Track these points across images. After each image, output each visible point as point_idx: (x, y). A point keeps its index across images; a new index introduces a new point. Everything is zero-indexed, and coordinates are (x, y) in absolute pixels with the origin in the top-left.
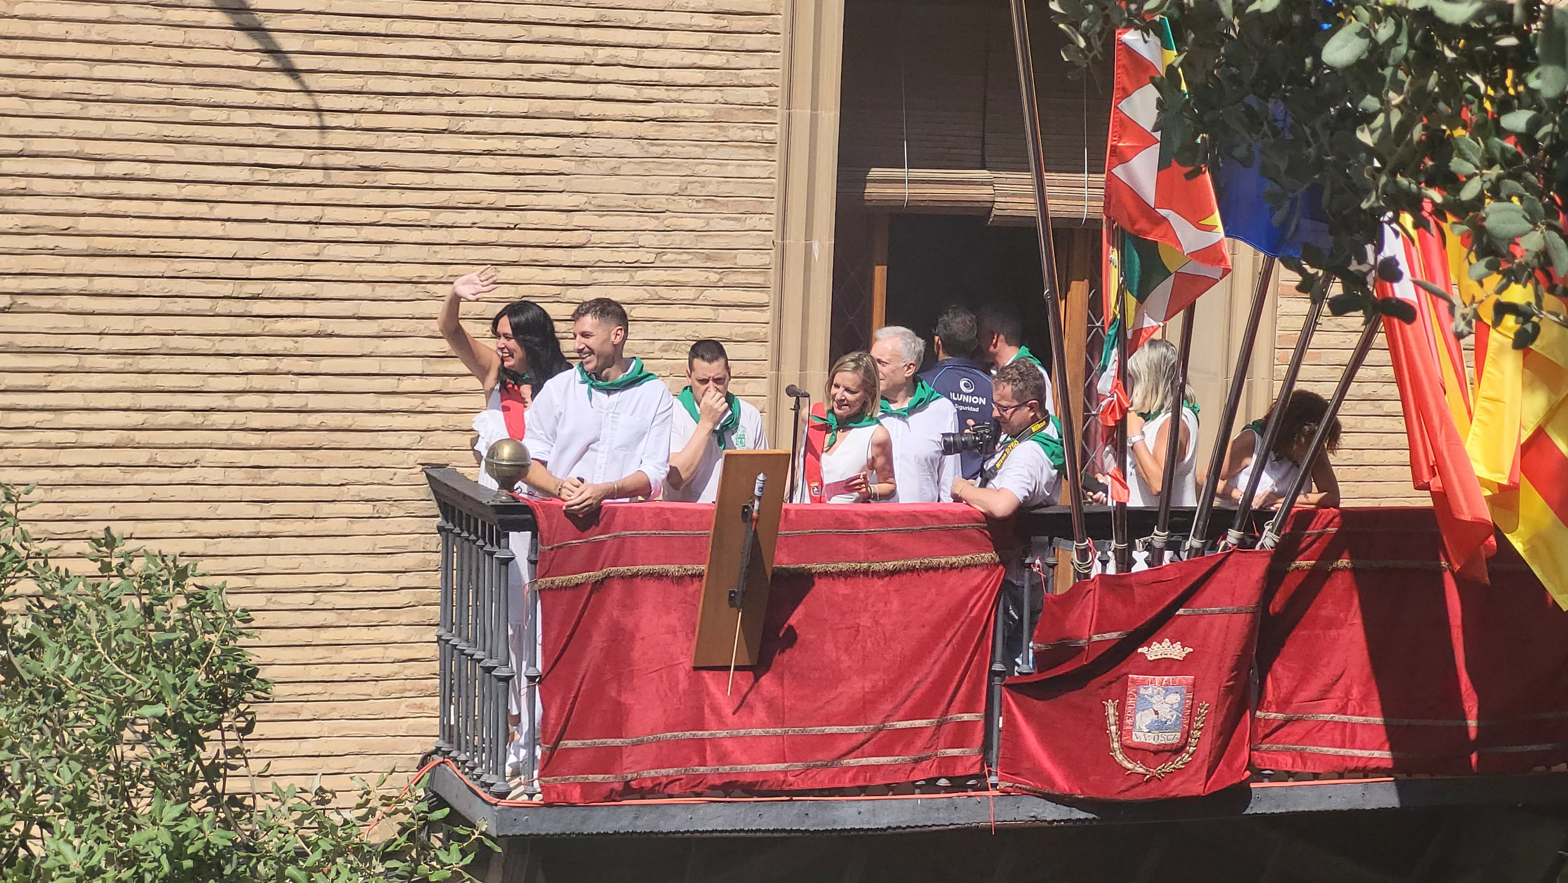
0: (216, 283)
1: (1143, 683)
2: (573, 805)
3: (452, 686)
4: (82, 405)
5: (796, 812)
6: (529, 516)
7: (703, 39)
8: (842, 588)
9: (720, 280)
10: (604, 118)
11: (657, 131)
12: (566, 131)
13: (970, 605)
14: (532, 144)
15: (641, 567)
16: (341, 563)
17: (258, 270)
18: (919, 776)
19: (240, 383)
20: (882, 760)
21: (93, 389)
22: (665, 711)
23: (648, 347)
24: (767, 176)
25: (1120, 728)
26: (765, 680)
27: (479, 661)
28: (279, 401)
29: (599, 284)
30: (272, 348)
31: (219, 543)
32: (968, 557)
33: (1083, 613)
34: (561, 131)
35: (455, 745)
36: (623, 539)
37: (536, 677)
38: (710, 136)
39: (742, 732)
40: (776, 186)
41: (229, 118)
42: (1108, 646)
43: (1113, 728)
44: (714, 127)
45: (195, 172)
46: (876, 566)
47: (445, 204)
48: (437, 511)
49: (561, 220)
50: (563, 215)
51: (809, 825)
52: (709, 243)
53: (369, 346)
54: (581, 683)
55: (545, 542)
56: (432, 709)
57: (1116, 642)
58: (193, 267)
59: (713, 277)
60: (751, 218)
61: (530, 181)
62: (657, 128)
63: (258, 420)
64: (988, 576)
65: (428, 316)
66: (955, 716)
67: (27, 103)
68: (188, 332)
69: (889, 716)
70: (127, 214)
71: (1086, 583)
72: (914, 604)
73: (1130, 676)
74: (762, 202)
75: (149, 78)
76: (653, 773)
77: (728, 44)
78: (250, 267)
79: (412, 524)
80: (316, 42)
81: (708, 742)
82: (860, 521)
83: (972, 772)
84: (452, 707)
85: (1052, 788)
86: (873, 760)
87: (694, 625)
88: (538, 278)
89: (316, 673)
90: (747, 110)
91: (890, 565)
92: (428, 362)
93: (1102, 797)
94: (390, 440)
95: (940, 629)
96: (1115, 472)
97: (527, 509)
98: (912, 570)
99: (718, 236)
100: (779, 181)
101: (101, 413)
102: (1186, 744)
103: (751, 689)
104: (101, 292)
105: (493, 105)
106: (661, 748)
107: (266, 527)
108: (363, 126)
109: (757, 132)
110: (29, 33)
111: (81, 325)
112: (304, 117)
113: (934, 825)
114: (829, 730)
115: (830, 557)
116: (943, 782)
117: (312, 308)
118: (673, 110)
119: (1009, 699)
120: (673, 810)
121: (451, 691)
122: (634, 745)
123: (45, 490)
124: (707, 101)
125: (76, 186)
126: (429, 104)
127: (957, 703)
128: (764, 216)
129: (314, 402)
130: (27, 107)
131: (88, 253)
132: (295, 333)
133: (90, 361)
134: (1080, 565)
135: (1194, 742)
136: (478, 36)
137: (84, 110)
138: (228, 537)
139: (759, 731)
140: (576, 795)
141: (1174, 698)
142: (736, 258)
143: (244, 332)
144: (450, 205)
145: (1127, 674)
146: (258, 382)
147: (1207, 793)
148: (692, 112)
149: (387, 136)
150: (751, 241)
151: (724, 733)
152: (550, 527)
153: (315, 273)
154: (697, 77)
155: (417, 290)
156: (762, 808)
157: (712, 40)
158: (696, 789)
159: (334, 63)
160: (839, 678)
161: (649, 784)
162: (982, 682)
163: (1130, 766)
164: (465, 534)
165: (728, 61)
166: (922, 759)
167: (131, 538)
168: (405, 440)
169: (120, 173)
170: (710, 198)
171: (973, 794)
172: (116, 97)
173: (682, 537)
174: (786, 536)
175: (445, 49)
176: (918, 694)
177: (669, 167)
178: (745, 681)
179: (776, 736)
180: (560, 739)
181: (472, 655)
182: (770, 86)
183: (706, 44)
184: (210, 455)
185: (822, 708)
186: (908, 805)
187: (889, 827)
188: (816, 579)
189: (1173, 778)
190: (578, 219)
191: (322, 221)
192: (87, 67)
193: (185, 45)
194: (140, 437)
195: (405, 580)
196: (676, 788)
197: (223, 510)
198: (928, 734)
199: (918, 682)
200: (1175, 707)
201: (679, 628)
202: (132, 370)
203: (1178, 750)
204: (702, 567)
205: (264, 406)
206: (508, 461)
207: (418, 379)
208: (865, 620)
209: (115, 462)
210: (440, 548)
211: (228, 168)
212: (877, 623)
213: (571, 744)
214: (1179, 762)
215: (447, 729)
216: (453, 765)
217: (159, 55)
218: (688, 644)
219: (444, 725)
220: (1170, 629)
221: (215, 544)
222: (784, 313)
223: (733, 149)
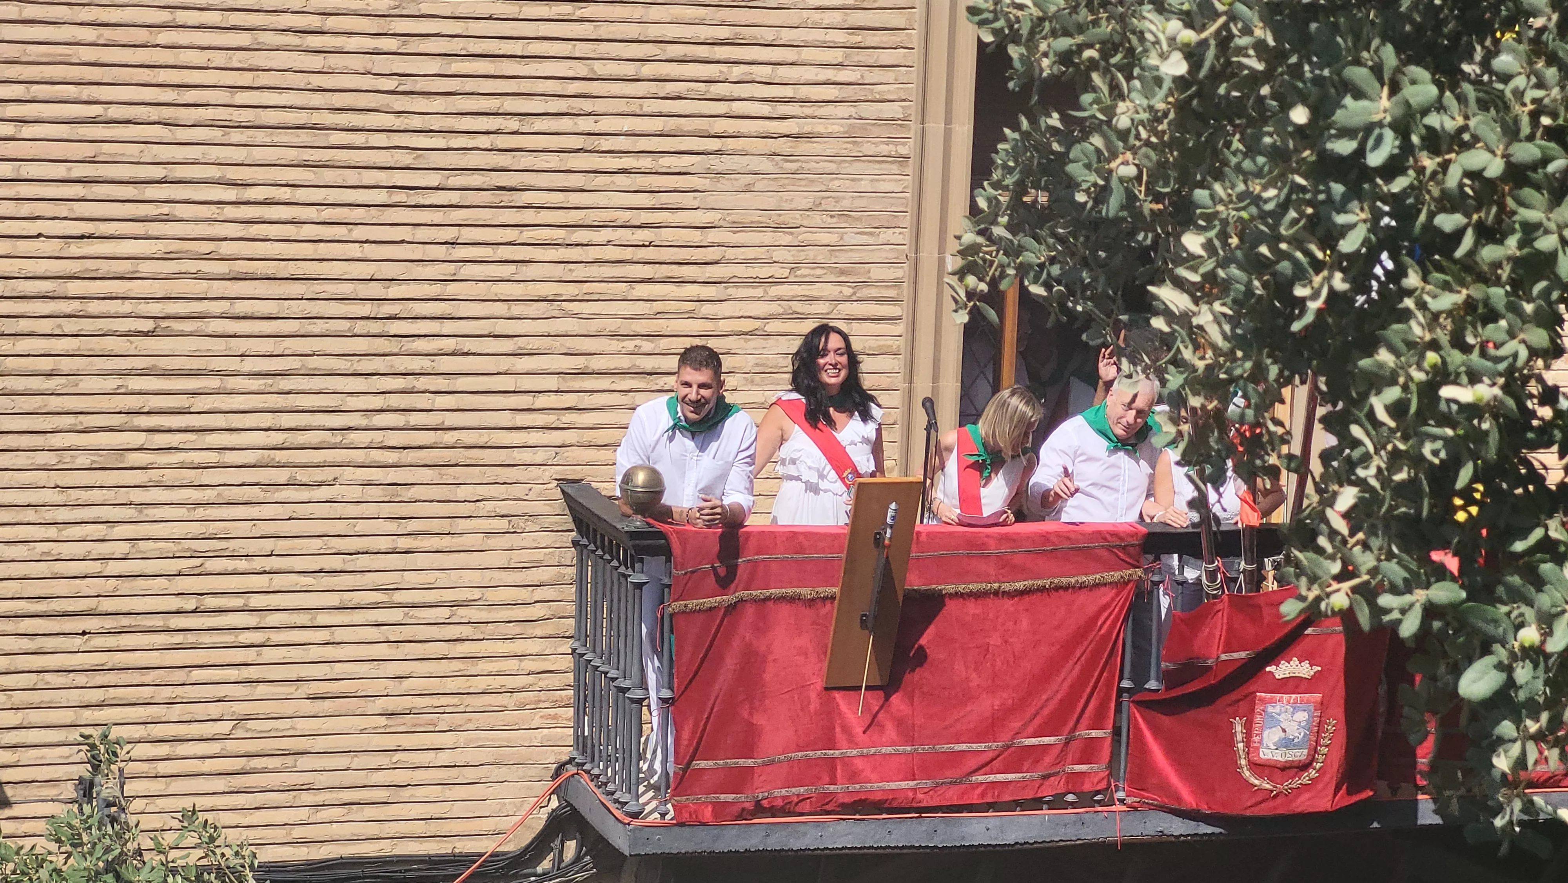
0: (355, 304)
1: (1272, 701)
2: (705, 824)
3: (586, 696)
4: (223, 425)
5: (924, 829)
6: (663, 541)
7: (837, 55)
8: (972, 608)
9: (854, 294)
10: (739, 134)
11: (791, 147)
12: (701, 148)
13: (1099, 623)
14: (667, 162)
15: (774, 592)
16: (475, 577)
17: (395, 291)
18: (1047, 793)
19: (377, 402)
20: (1011, 777)
21: (234, 410)
22: (796, 731)
24: (900, 190)
25: (1248, 744)
26: (895, 699)
27: (614, 679)
28: (415, 419)
29: (735, 299)
30: (409, 368)
31: (357, 560)
32: (1098, 576)
33: (1211, 635)
34: (696, 148)
35: (589, 759)
36: (756, 562)
38: (844, 151)
39: (873, 750)
40: (910, 199)
41: (367, 142)
42: (1238, 664)
43: (1241, 745)
44: (847, 142)
45: (334, 195)
46: (1006, 587)
47: (580, 223)
48: (572, 526)
49: (695, 236)
50: (698, 232)
51: (938, 841)
52: (843, 257)
53: (505, 364)
54: (714, 704)
55: (679, 567)
56: (566, 720)
57: (1244, 661)
58: (332, 289)
59: (847, 291)
60: (885, 232)
61: (665, 198)
62: (790, 144)
63: (395, 438)
64: (1117, 595)
65: (564, 333)
66: (1083, 732)
67: (170, 130)
68: (328, 352)
69: (1018, 733)
70: (268, 237)
71: (1215, 604)
72: (1043, 623)
73: (1258, 694)
74: (895, 216)
75: (289, 104)
76: (784, 792)
77: (862, 59)
78: (388, 288)
79: (547, 539)
80: (453, 65)
81: (838, 761)
82: (991, 542)
83: (1099, 788)
84: (586, 718)
85: (1179, 804)
86: (1000, 777)
87: (827, 647)
88: (673, 294)
89: (452, 685)
90: (880, 125)
91: (1020, 585)
92: (563, 378)
93: (1228, 812)
94: (526, 456)
95: (1068, 648)
96: (1246, 495)
97: (660, 536)
98: (1042, 590)
99: (851, 250)
100: (913, 195)
101: (243, 433)
102: (1313, 759)
103: (881, 707)
104: (242, 314)
105: (627, 124)
106: (792, 767)
107: (404, 543)
108: (499, 147)
109: (891, 147)
110: (171, 62)
112: (441, 139)
113: (1061, 840)
114: (958, 747)
115: (961, 577)
116: (1070, 798)
117: (449, 327)
118: (807, 126)
119: (1137, 715)
120: (802, 828)
121: (586, 701)
122: (765, 764)
123: (186, 509)
124: (842, 116)
125: (218, 211)
126: (565, 124)
127: (1084, 721)
128: (898, 230)
129: (451, 419)
130: (170, 134)
131: (231, 277)
132: (431, 352)
133: (232, 383)
134: (1209, 586)
135: (1321, 758)
136: (613, 55)
137: (226, 137)
138: (367, 553)
139: (890, 750)
140: (707, 814)
141: (1302, 716)
142: (869, 272)
143: (382, 352)
144: (585, 224)
145: (1254, 693)
146: (395, 401)
147: (1334, 809)
148: (826, 128)
149: (523, 156)
150: (884, 255)
151: (855, 752)
152: (684, 552)
153: (451, 293)
154: (831, 92)
155: (552, 308)
156: (891, 826)
157: (847, 56)
158: (827, 807)
159: (470, 85)
160: (967, 697)
161: (779, 803)
162: (1110, 699)
163: (1257, 782)
164: (600, 552)
165: (862, 76)
166: (1048, 776)
167: (271, 555)
168: (540, 456)
169: (261, 198)
170: (844, 214)
171: (1100, 809)
172: (257, 123)
173: (812, 560)
174: (918, 559)
175: (581, 69)
176: (1046, 711)
177: (803, 183)
178: (876, 700)
179: (905, 753)
180: (692, 759)
181: (606, 673)
182: (904, 100)
183: (840, 60)
184: (348, 473)
185: (951, 726)
186: (1036, 821)
187: (1017, 843)
188: (947, 601)
189: (1299, 795)
190: (713, 236)
191: (458, 241)
192: (228, 94)
193: (325, 70)
194: (280, 456)
195: (540, 594)
196: (806, 807)
197: (362, 526)
198: (1055, 751)
199: (1047, 700)
200: (1303, 724)
201: (811, 649)
202: (272, 391)
203: (1304, 767)
204: (835, 590)
205: (401, 424)
206: (642, 487)
207: (553, 396)
208: (995, 640)
209: (256, 481)
210: (575, 562)
211: (367, 190)
212: (1006, 642)
213: (703, 764)
214: (1305, 778)
215: (581, 739)
216: (586, 776)
217: (299, 80)
218: (819, 665)
219: (578, 736)
220: (1298, 648)
221: (353, 560)
222: (917, 326)
223: (866, 164)
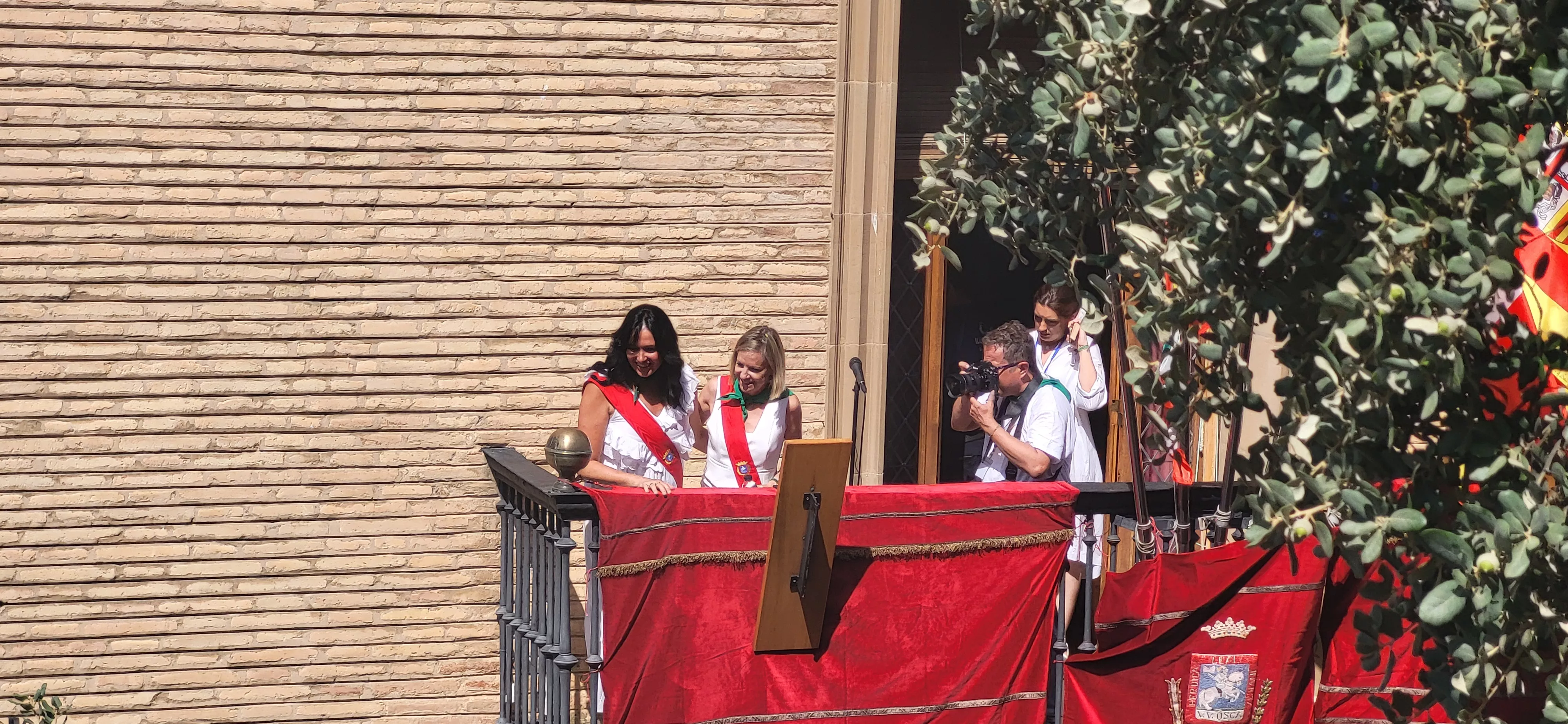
1: (1207, 661)
3: (512, 662)
4: (141, 391)
6: (590, 505)
7: (759, 13)
8: (903, 570)
9: (779, 254)
10: (661, 93)
11: (714, 105)
12: (623, 108)
13: (1032, 584)
14: (588, 121)
15: (703, 554)
16: (399, 543)
17: (315, 254)
19: (297, 367)
21: (152, 376)
22: (727, 696)
23: (706, 323)
24: (824, 148)
25: (1183, 704)
26: (824, 661)
27: (541, 645)
28: (336, 384)
29: (658, 260)
30: (329, 332)
31: (279, 526)
32: (1030, 537)
33: (1145, 591)
34: (617, 107)
36: (685, 526)
37: (598, 664)
38: (767, 110)
39: (805, 714)
40: (835, 158)
41: (285, 103)
42: (1172, 624)
43: (1176, 706)
44: (770, 101)
45: (251, 157)
46: (938, 548)
47: (501, 184)
48: (496, 491)
49: (618, 197)
50: (620, 193)
52: (767, 217)
53: (427, 327)
54: (644, 668)
55: (606, 529)
56: (493, 686)
57: (1179, 620)
58: (249, 252)
59: (772, 251)
60: (809, 191)
61: (586, 158)
62: (712, 103)
63: (316, 404)
65: (485, 296)
66: (1017, 695)
67: (84, 93)
68: (247, 317)
69: (952, 695)
70: (184, 201)
71: (1148, 563)
72: (976, 584)
73: (1193, 653)
74: (820, 174)
75: (205, 65)
77: (785, 16)
78: (307, 251)
79: (470, 504)
80: (371, 25)
82: (921, 503)
84: (513, 685)
87: (757, 611)
88: (595, 256)
89: (377, 653)
90: (803, 83)
91: (951, 546)
92: (486, 342)
94: (449, 421)
95: (1001, 608)
97: (588, 499)
98: (974, 550)
100: (837, 153)
101: (161, 399)
102: (1250, 720)
103: (812, 671)
104: (159, 279)
105: (549, 83)
107: (326, 509)
108: (419, 107)
109: (815, 105)
110: (85, 23)
111: (139, 313)
112: (359, 100)
114: (891, 710)
115: (893, 539)
117: (369, 290)
118: (730, 84)
119: (1071, 676)
121: (512, 667)
123: (105, 476)
124: (764, 74)
125: (133, 174)
126: (485, 84)
127: (1019, 682)
128: (822, 189)
129: (373, 384)
130: (83, 96)
131: (146, 240)
132: (352, 316)
133: (149, 348)
134: (1142, 544)
135: (1257, 719)
136: (533, 14)
137: (141, 98)
138: (289, 519)
139: (822, 714)
141: (1237, 676)
142: (794, 231)
143: (302, 316)
144: (506, 184)
145: (1189, 652)
146: (315, 365)
148: (749, 86)
149: (442, 117)
150: (809, 214)
151: (786, 716)
152: (611, 516)
153: (372, 255)
154: (754, 50)
155: (474, 270)
157: (769, 14)
159: (389, 45)
160: (900, 659)
162: (1044, 660)
164: (525, 517)
165: (785, 34)
167: (191, 523)
168: (464, 420)
169: (176, 160)
170: (767, 173)
172: (173, 84)
173: (741, 522)
174: (848, 521)
175: (500, 28)
176: (980, 673)
177: (726, 142)
178: (805, 663)
179: (838, 717)
181: (533, 639)
182: (828, 58)
183: (763, 17)
184: (270, 439)
185: (885, 688)
188: (875, 561)
190: (636, 196)
191: (378, 203)
192: (142, 55)
193: (241, 30)
194: (199, 422)
195: (464, 560)
197: (283, 493)
198: (990, 713)
199: (981, 661)
200: (1238, 684)
201: (741, 613)
202: (191, 356)
204: (765, 553)
205: (322, 389)
206: (568, 450)
207: (476, 360)
208: (927, 602)
210: (499, 527)
211: (284, 152)
212: (938, 604)
215: (508, 705)
217: (215, 41)
218: (749, 629)
219: (505, 703)
220: (1233, 607)
221: (275, 527)
222: (844, 286)
223: (790, 122)
